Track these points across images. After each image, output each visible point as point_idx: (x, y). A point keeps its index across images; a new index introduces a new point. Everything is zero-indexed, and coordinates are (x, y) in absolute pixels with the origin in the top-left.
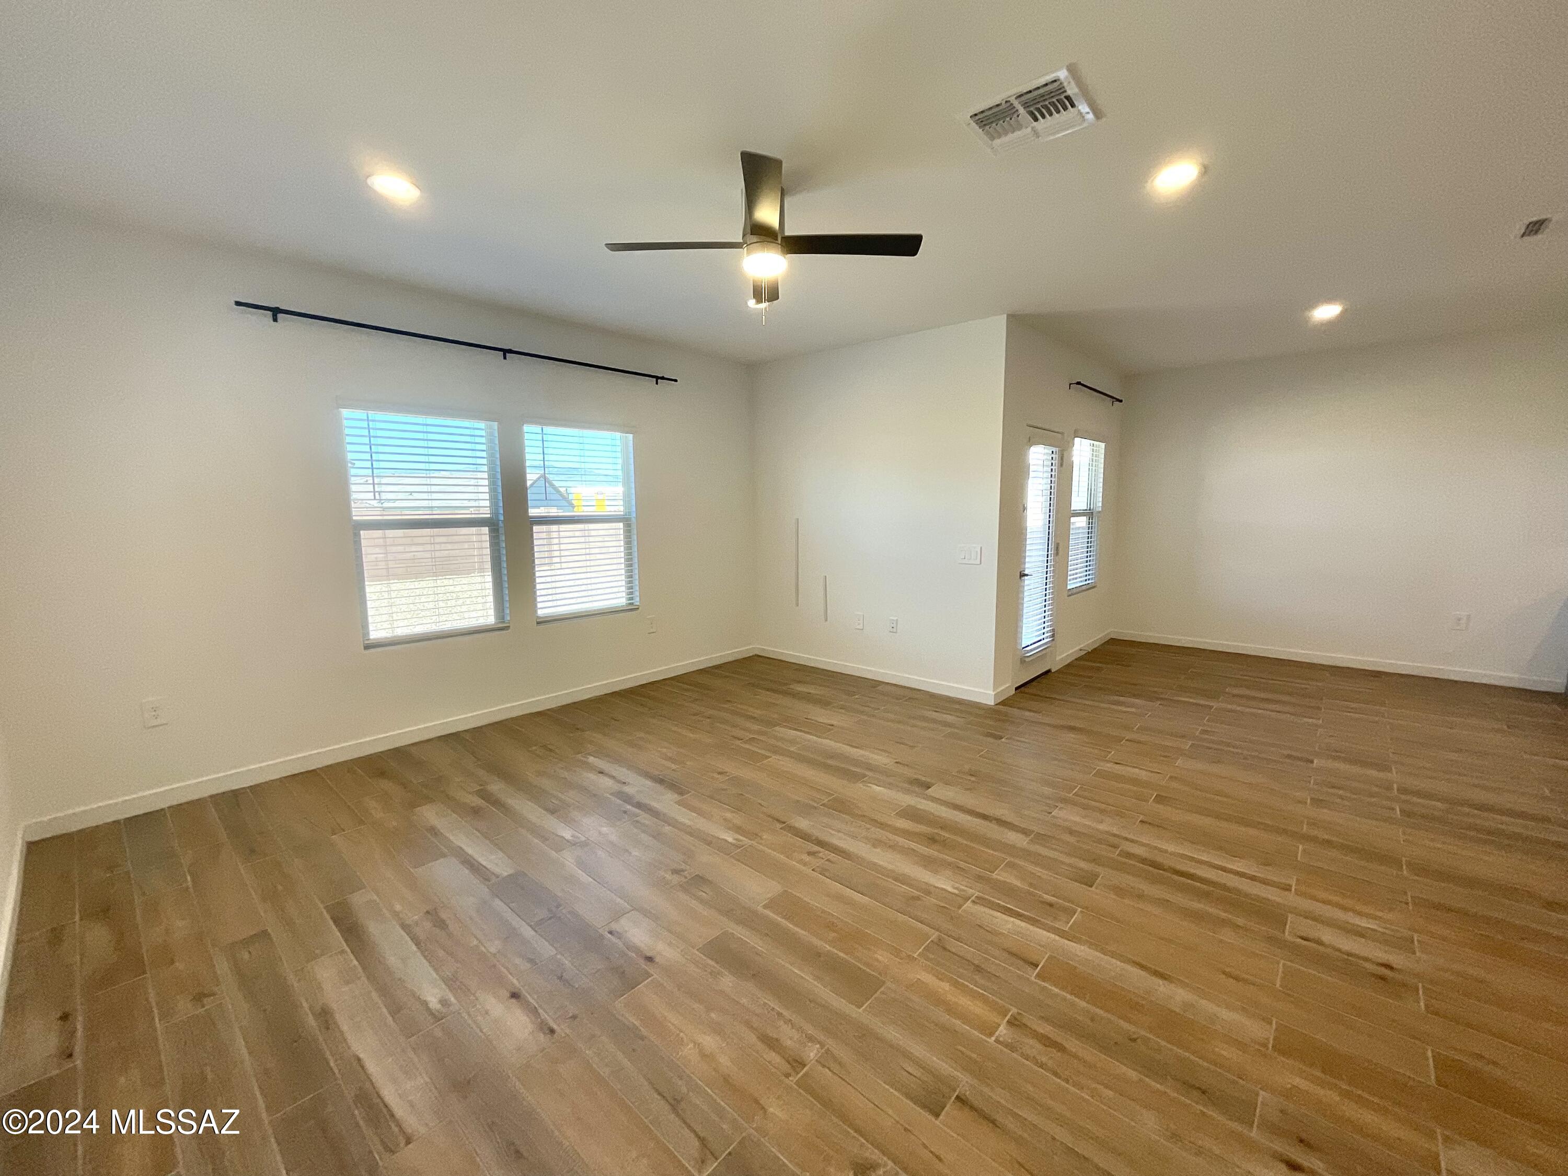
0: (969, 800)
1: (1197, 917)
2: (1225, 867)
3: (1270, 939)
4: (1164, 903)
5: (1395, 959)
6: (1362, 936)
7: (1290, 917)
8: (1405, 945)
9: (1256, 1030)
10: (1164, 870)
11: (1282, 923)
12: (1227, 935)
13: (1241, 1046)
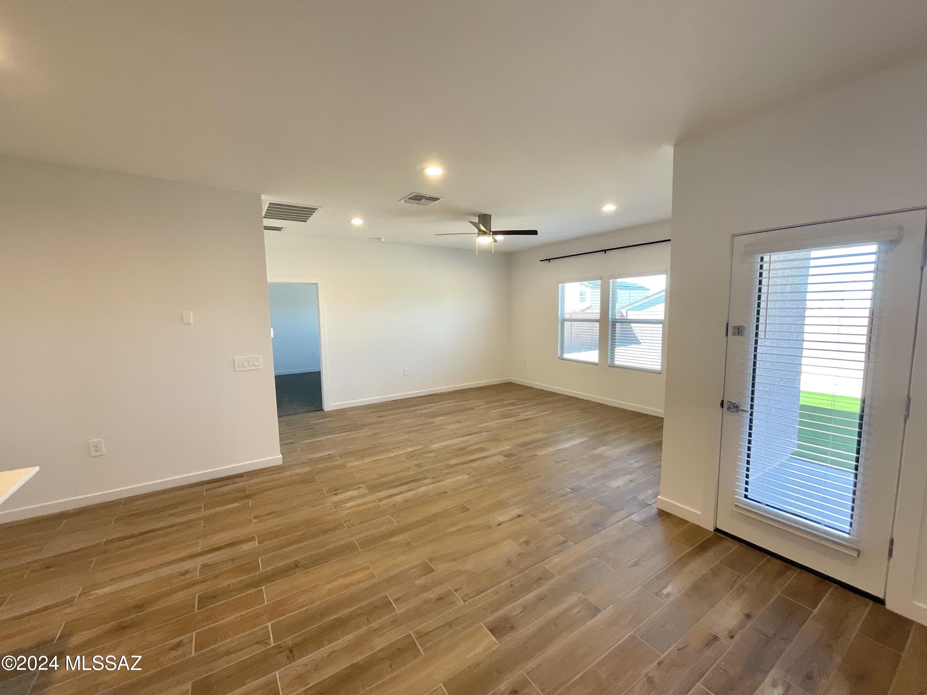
0: (488, 461)
1: (385, 476)
2: (401, 494)
3: (365, 482)
4: (397, 473)
5: (335, 498)
6: (349, 499)
7: (368, 491)
8: (337, 505)
9: (350, 464)
10: (411, 481)
11: (368, 488)
12: (375, 476)
13: (349, 462)
